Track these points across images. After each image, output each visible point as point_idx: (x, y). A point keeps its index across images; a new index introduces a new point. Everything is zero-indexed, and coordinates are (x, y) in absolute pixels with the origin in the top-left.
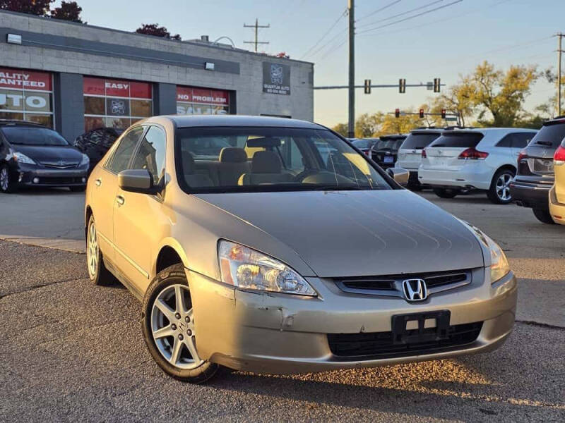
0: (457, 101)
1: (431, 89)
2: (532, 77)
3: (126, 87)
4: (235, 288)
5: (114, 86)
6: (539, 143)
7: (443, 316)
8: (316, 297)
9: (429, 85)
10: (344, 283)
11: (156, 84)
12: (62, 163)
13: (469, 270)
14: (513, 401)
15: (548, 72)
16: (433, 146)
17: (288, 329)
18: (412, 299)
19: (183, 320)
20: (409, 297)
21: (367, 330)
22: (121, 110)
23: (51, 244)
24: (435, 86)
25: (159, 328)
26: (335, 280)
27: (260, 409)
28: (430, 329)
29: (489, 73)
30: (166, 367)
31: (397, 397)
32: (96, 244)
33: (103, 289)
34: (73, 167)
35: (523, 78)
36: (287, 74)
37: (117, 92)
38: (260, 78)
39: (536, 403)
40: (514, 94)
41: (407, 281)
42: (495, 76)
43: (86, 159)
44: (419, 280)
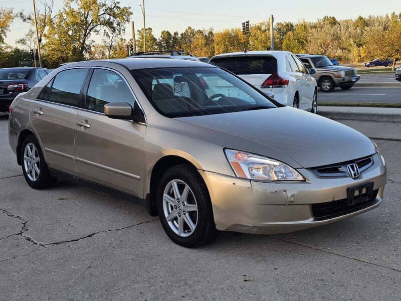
4: (250, 180)
7: (370, 185)
8: (305, 181)
10: (318, 171)
13: (371, 156)
17: (291, 204)
20: (352, 176)
21: (336, 199)
26: (312, 169)
41: (349, 165)
44: (354, 164)
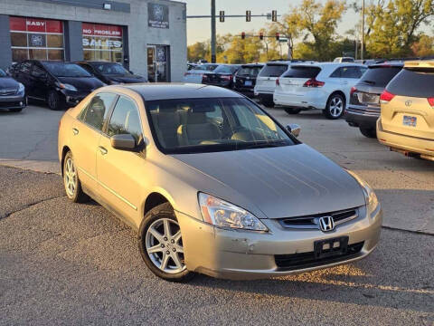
0: (287, 26)
1: (270, 19)
2: (343, 9)
3: (43, 24)
4: (214, 226)
5: (33, 23)
6: (366, 81)
7: (344, 240)
8: (268, 231)
9: (268, 16)
10: (284, 222)
11: (66, 22)
12: (4, 91)
13: (357, 208)
14: (381, 287)
15: (355, 4)
16: (285, 77)
17: (250, 253)
19: (169, 242)
20: (324, 229)
21: (299, 252)
22: (40, 43)
23: (23, 165)
24: (273, 16)
25: (151, 246)
26: (278, 219)
28: (336, 248)
29: (311, 5)
30: (156, 271)
31: (310, 287)
32: (74, 174)
33: (80, 206)
34: (12, 94)
35: (337, 9)
36: (166, 12)
38: (146, 16)
39: (396, 288)
40: (330, 22)
41: (322, 218)
42: (316, 7)
43: (22, 87)
44: (329, 217)
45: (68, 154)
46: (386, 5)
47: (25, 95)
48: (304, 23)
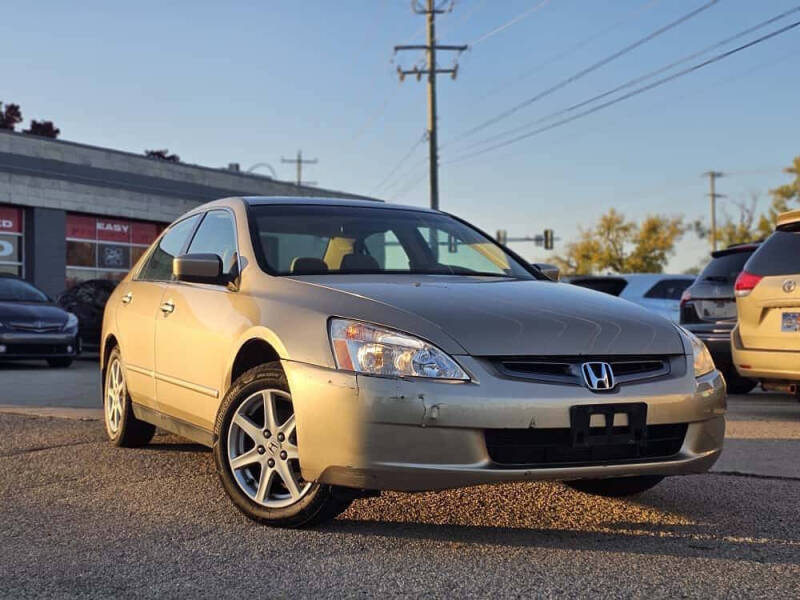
0: (574, 264)
1: (541, 245)
2: (676, 230)
3: (125, 229)
4: (357, 374)
5: (109, 227)
6: (710, 279)
7: (638, 411)
9: (538, 240)
10: (504, 364)
12: (40, 324)
13: (666, 359)
14: (730, 539)
15: (698, 224)
17: (433, 424)
18: (595, 387)
19: (274, 438)
20: (591, 385)
21: (538, 425)
22: (118, 261)
24: (546, 240)
25: (238, 454)
26: (492, 360)
27: (389, 550)
28: (621, 429)
29: (617, 226)
30: (249, 508)
32: (121, 386)
33: (129, 450)
34: (56, 330)
35: (664, 233)
37: (112, 235)
39: (764, 540)
40: (652, 254)
41: (587, 364)
42: (625, 229)
43: (73, 320)
44: (603, 364)
45: (114, 353)
46: (754, 226)
47: (78, 335)
48: (605, 256)
